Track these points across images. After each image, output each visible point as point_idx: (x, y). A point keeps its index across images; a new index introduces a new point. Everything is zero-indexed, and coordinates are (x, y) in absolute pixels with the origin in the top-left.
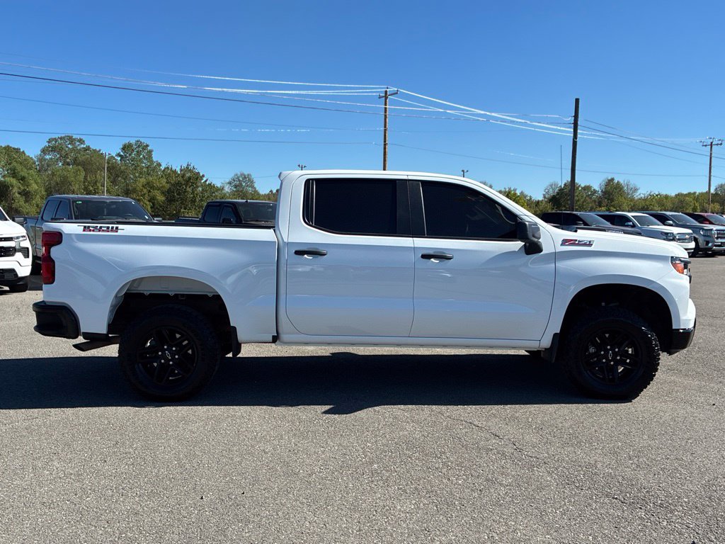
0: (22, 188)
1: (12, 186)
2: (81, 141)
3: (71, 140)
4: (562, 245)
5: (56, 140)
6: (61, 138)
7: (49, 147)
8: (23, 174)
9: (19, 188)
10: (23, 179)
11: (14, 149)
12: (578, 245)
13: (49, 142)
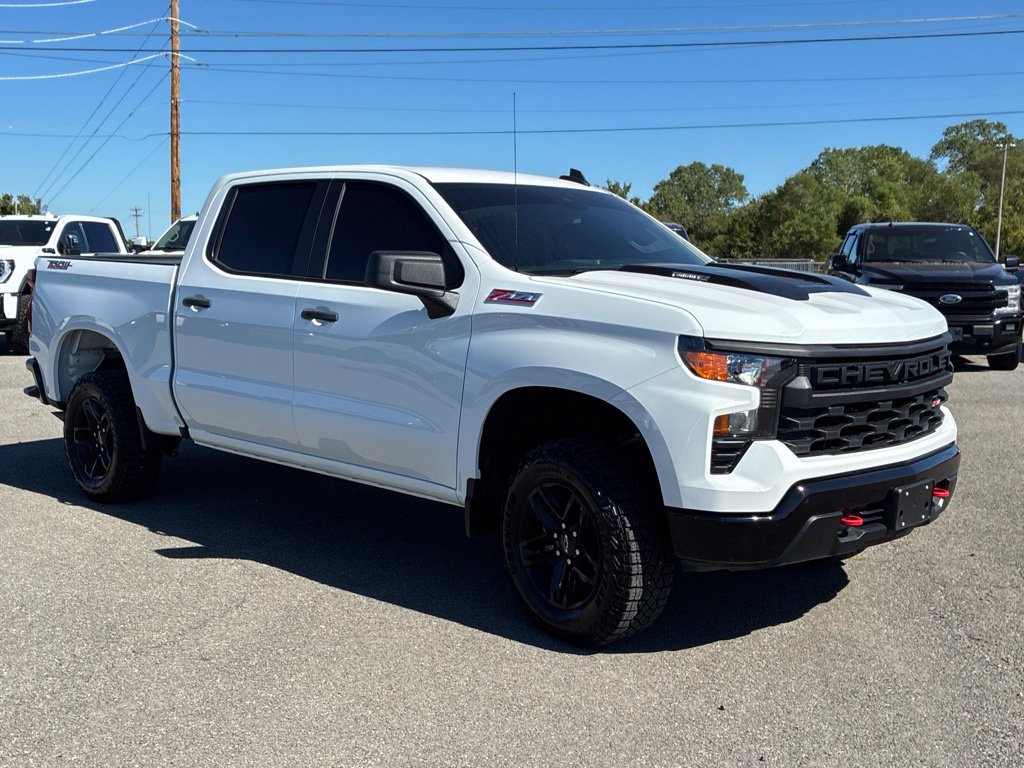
0: (878, 212)
1: (863, 209)
2: (1000, 127)
3: (983, 127)
4: (487, 301)
5: (957, 129)
6: (966, 126)
7: (946, 141)
8: (881, 189)
9: (874, 212)
10: (881, 197)
11: (891, 149)
12: (515, 302)
13: (946, 134)
